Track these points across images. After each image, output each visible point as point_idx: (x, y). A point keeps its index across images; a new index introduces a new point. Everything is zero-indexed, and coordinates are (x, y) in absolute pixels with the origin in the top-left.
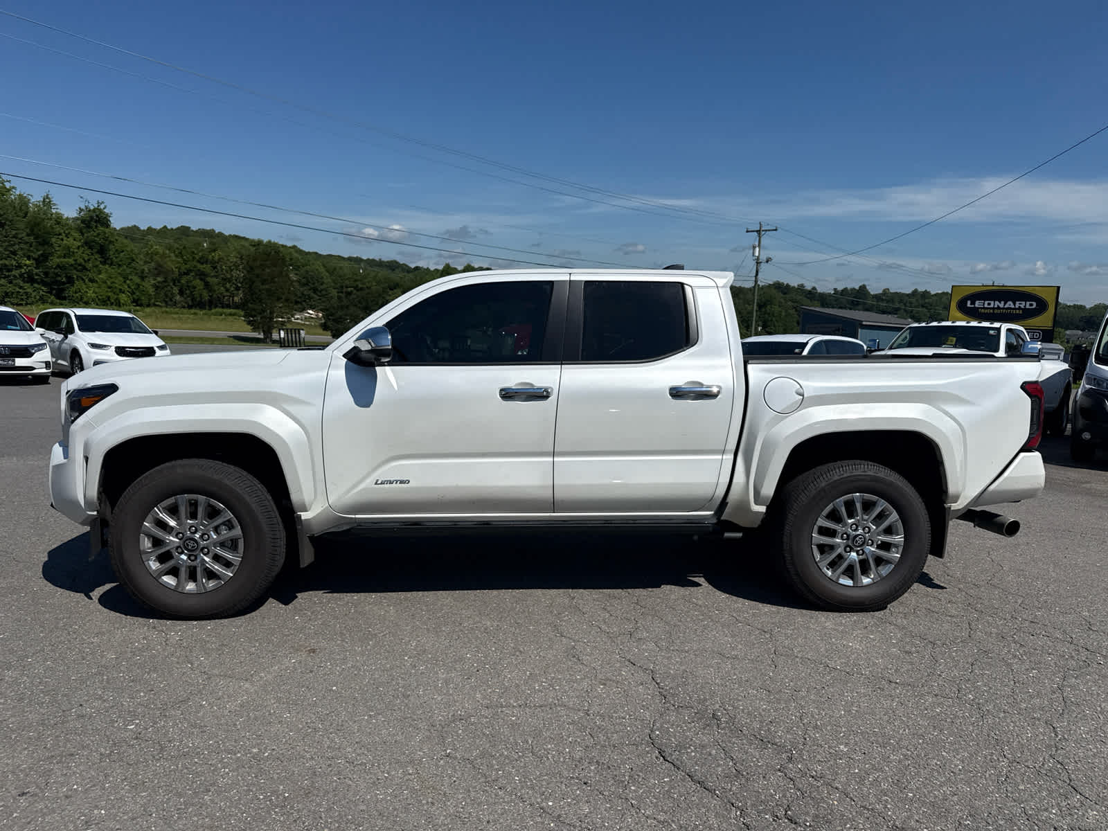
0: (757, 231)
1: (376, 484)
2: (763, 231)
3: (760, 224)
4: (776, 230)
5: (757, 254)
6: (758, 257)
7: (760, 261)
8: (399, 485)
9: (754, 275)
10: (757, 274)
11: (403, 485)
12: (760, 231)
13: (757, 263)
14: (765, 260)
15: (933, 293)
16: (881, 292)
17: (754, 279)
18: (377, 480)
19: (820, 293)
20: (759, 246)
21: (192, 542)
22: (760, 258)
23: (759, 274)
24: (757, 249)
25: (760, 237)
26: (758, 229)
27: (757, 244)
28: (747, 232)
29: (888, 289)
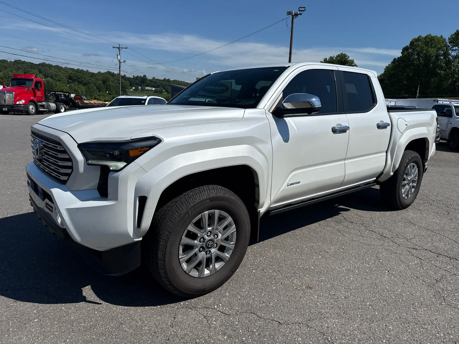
0: (118, 48)
1: (288, 186)
2: (121, 48)
3: (119, 45)
4: (127, 48)
5: (119, 58)
6: (120, 60)
7: (121, 62)
8: (296, 185)
9: (119, 68)
10: (120, 68)
11: (297, 184)
12: (119, 48)
13: (120, 62)
14: (123, 62)
15: (171, 80)
16: (152, 78)
17: (119, 69)
18: (288, 184)
19: (127, 77)
20: (120, 55)
21: (211, 242)
22: (121, 60)
23: (121, 67)
24: (119, 56)
25: (119, 50)
26: (119, 47)
27: (118, 53)
28: (113, 47)
29: (154, 77)
